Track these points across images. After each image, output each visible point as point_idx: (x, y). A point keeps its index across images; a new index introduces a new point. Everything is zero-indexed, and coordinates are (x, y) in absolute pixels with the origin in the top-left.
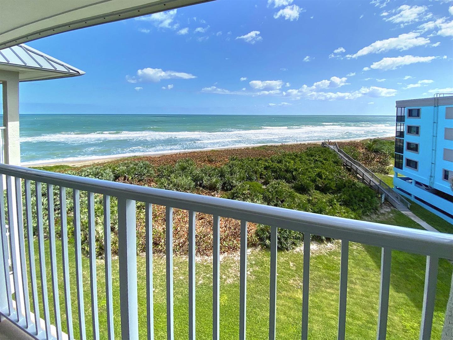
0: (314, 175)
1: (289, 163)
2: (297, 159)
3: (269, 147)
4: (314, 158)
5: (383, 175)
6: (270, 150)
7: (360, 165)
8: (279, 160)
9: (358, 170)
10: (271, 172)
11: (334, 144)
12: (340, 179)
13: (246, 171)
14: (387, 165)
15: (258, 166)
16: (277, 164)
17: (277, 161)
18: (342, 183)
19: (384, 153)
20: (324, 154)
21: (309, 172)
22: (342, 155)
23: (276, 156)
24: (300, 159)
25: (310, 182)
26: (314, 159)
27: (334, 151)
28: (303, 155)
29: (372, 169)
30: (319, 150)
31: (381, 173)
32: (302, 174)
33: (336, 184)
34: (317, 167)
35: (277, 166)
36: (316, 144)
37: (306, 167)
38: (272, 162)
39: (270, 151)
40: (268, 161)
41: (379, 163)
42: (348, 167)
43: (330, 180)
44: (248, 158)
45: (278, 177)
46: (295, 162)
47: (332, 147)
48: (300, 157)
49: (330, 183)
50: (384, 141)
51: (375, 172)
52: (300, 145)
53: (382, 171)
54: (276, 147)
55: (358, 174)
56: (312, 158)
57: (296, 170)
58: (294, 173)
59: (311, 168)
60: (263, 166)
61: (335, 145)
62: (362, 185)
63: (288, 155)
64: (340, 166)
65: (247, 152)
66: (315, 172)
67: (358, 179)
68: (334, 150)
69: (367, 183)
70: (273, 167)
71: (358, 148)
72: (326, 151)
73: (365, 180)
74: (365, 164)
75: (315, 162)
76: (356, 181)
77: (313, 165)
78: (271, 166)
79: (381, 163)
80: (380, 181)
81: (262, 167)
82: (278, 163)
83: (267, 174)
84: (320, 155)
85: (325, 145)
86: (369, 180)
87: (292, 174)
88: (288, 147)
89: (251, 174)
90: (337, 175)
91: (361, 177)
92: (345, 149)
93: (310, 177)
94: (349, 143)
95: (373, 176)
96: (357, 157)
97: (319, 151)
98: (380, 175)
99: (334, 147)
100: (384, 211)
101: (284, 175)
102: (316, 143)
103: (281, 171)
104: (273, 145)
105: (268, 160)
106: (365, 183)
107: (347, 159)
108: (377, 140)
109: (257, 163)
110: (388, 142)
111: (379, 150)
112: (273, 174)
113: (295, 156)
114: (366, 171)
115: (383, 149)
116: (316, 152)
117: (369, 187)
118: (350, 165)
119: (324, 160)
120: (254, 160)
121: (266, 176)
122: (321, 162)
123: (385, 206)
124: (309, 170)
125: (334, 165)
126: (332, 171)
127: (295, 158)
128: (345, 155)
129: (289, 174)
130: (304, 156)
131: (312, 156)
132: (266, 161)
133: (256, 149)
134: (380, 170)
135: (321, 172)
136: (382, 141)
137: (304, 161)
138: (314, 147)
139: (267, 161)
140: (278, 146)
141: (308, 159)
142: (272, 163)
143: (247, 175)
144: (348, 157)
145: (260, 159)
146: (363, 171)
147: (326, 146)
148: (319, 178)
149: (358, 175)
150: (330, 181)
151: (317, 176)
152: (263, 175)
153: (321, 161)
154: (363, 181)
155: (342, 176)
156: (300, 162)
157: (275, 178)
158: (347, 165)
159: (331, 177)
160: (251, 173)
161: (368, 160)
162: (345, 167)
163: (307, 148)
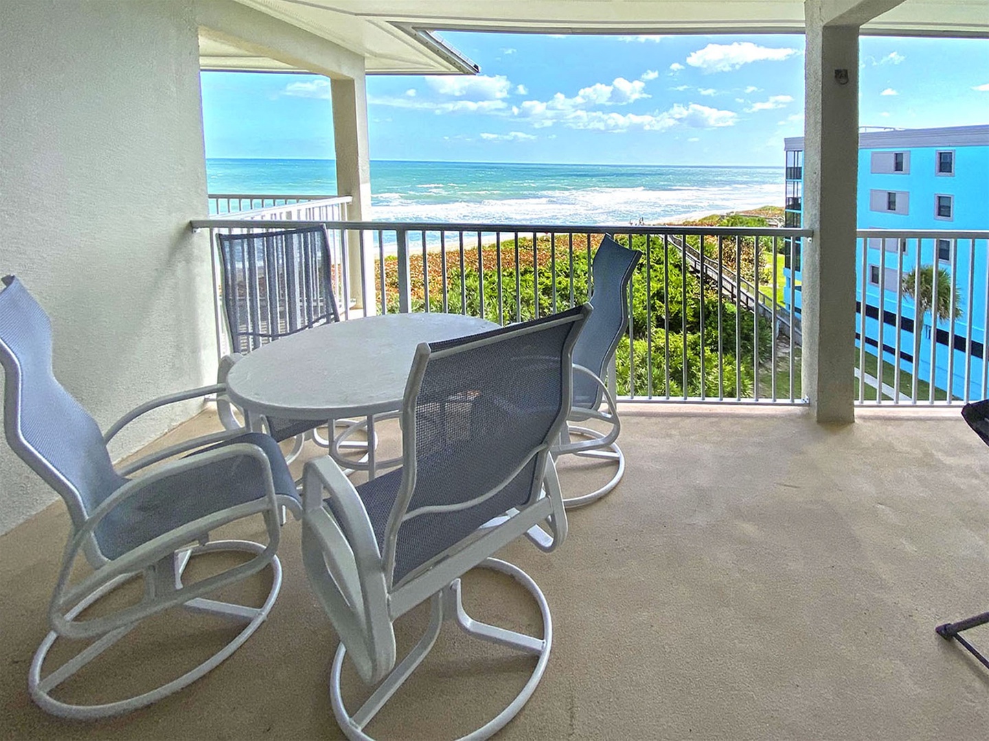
14: (761, 266)
17: (565, 272)
33: (695, 310)
40: (546, 275)
41: (749, 262)
62: (735, 309)
65: (486, 257)
70: (563, 287)
72: (654, 244)
75: (639, 269)
82: (567, 276)
84: (645, 254)
91: (727, 293)
93: (642, 302)
95: (748, 288)
96: (710, 253)
97: (643, 244)
100: (783, 353)
103: (581, 293)
105: (545, 271)
117: (747, 311)
119: (657, 264)
123: (781, 344)
125: (676, 271)
132: (542, 274)
135: (661, 288)
146: (729, 280)
148: (660, 301)
151: (655, 298)
158: (696, 271)
161: (730, 259)
162: (695, 275)
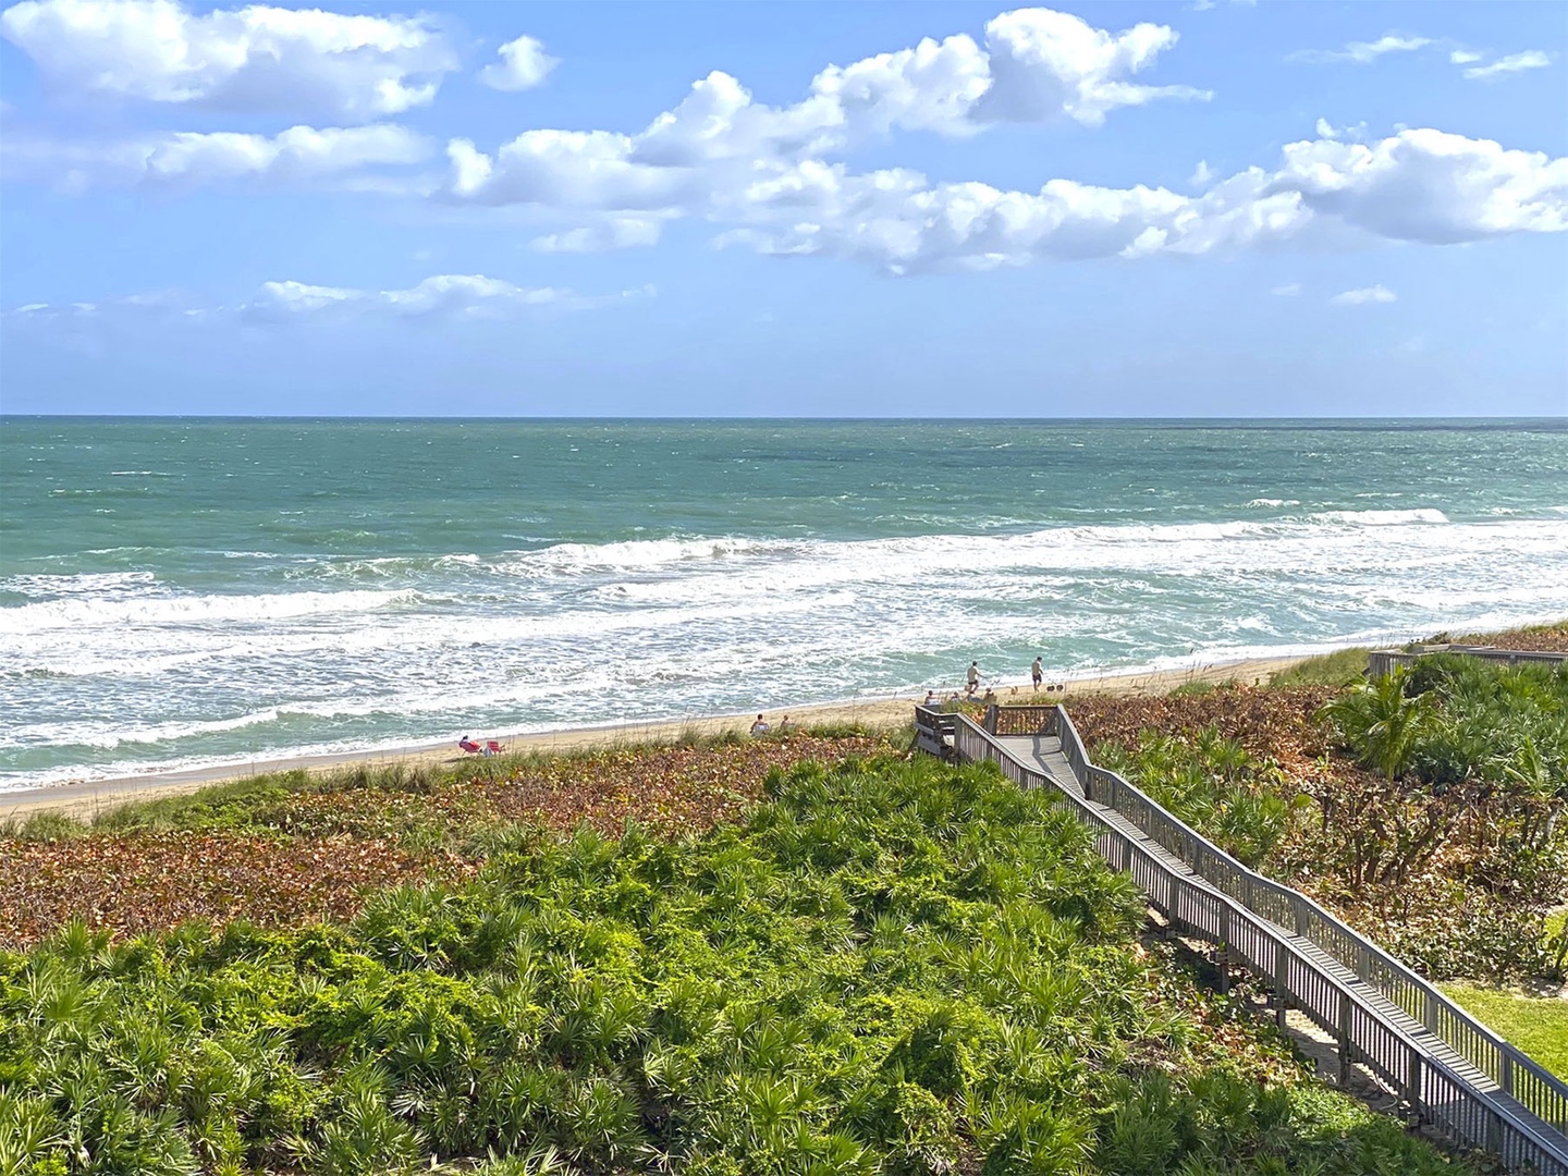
0: (865, 1061)
1: (592, 953)
2: (673, 909)
3: (326, 789)
4: (855, 879)
5: (1522, 998)
6: (338, 828)
7: (1304, 921)
8: (466, 929)
9: (1293, 966)
10: (378, 1077)
11: (1041, 718)
12: (1127, 1070)
13: (62, 1106)
14: (1540, 900)
15: (211, 1024)
16: (450, 981)
17: (450, 947)
18: (1163, 1112)
19: (1515, 789)
20: (952, 837)
21: (819, 1033)
22: (1133, 834)
23: (428, 887)
24: (704, 900)
25: (836, 1138)
26: (848, 887)
27: (1051, 792)
28: (733, 861)
29: (1412, 951)
30: (897, 793)
31: (1498, 978)
32: (751, 1067)
33: (1105, 1126)
34: (899, 976)
35: (456, 1009)
36: (853, 731)
37: (776, 984)
38: (390, 961)
39: (339, 841)
40: (339, 959)
41: (1478, 882)
42: (1195, 946)
43: (1042, 1099)
44: (72, 951)
45: (466, 1129)
46: (654, 943)
47: (1018, 749)
48: (707, 881)
49: (1040, 1129)
50: (1504, 667)
51: (1448, 977)
52: (688, 756)
53: (1510, 959)
54: (410, 788)
55: (1296, 1004)
56: (828, 887)
57: (670, 1026)
58: (652, 1067)
59: (835, 985)
60: (274, 1019)
61: (1045, 732)
62: (1347, 1116)
63: (571, 872)
64: (1113, 939)
65: (48, 875)
66: (875, 1031)
67: (1299, 1057)
68: (1048, 782)
69: (1381, 1093)
70: (408, 1020)
71: (1264, 745)
72: (969, 797)
73: (1366, 1060)
74: (1344, 902)
75: (861, 921)
76: (1281, 1076)
77: (847, 961)
78: (382, 1016)
79: (1489, 887)
80: (1508, 1054)
81: (267, 1037)
82: (460, 964)
83: (331, 1111)
84: (909, 849)
85: (950, 740)
86: (1404, 1058)
87: (634, 1072)
88: (554, 780)
89: (134, 1137)
90: (1100, 1034)
91: (1322, 1037)
92: (1151, 770)
93: (831, 1088)
94: (1175, 702)
95: (1434, 1014)
96: (1267, 838)
97: (904, 800)
98: (1494, 996)
99: (1036, 754)
101: (544, 1100)
102: (849, 720)
103: (506, 1049)
104: (376, 767)
105: (337, 943)
106: (1362, 1091)
107: (1177, 867)
108: (1438, 658)
109: (205, 999)
110: (1540, 679)
111: (1463, 759)
112: (410, 1102)
113: (644, 872)
114: (1368, 966)
115: (1495, 744)
116: (868, 816)
117: (1410, 1130)
118: (1211, 924)
119: (962, 895)
120: (158, 958)
121: (330, 1130)
122: (926, 913)
124: (818, 1009)
125: (1054, 931)
126: (1049, 1000)
127: (651, 903)
128: (1159, 829)
129: (597, 1081)
130: (746, 868)
131: (827, 861)
132: (311, 956)
133: (164, 826)
134: (1487, 953)
135: (941, 1022)
136: (1485, 670)
137: (753, 917)
138: (845, 769)
139: (325, 963)
140: (436, 772)
141: (793, 894)
142: (390, 982)
143: (84, 1155)
144: (1182, 846)
145: (231, 947)
146: (1339, 975)
147: (968, 744)
148: (925, 1084)
149: (1295, 1020)
150: (1038, 1111)
151: (900, 1072)
152: (285, 1129)
153: (924, 905)
154: (1344, 1077)
155: (1144, 1042)
156: (713, 939)
157: (433, 1146)
158: (1180, 926)
159: (1041, 1066)
160: (131, 1120)
161: (1372, 868)
162: (1168, 950)
163: (771, 786)
